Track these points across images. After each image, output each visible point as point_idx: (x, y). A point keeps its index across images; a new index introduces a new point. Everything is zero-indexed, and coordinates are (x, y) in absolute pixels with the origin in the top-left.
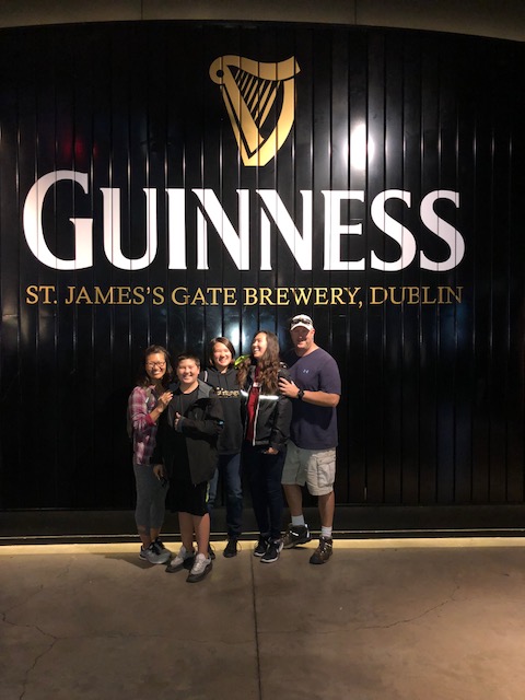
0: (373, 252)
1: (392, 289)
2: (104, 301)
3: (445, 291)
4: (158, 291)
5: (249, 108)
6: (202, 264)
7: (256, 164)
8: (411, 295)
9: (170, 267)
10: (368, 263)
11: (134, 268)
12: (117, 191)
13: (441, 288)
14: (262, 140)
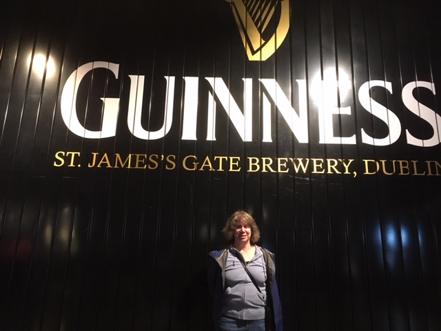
0: (362, 129)
1: (383, 161)
2: (123, 166)
3: (433, 165)
4: (171, 159)
5: (253, 19)
6: (211, 136)
7: (259, 60)
8: (401, 167)
9: (183, 138)
10: (359, 138)
11: (151, 139)
12: (142, 78)
13: (429, 162)
14: (263, 42)
